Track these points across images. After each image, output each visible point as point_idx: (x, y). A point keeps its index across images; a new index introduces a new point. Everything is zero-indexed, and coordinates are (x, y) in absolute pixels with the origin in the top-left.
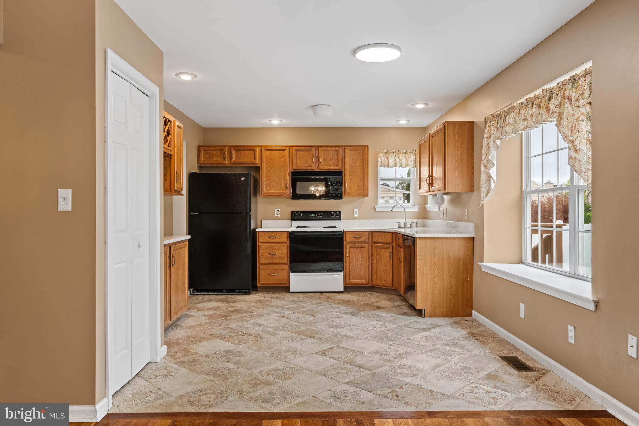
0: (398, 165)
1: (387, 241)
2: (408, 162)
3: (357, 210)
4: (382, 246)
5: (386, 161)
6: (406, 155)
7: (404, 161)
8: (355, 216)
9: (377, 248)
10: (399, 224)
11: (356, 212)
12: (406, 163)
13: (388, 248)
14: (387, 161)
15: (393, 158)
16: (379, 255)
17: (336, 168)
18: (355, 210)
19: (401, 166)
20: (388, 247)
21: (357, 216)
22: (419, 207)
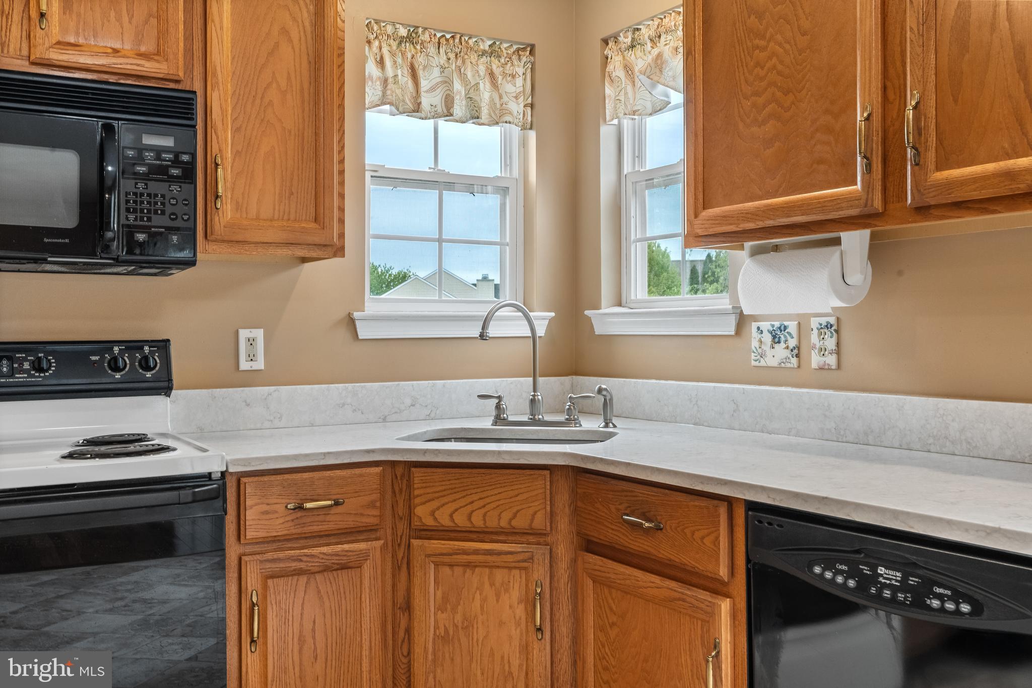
0: (459, 109)
1: (514, 523)
2: (501, 97)
3: (259, 334)
4: (476, 552)
5: (405, 79)
6: (495, 65)
7: (486, 93)
8: (244, 365)
9: (437, 565)
10: (498, 407)
11: (251, 342)
12: (492, 100)
13: (524, 565)
14: (410, 84)
15: (436, 72)
16: (454, 610)
17: (148, 67)
18: (244, 334)
19: (474, 117)
20: (521, 557)
21: (260, 364)
22: (551, 320)
